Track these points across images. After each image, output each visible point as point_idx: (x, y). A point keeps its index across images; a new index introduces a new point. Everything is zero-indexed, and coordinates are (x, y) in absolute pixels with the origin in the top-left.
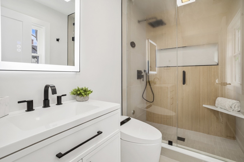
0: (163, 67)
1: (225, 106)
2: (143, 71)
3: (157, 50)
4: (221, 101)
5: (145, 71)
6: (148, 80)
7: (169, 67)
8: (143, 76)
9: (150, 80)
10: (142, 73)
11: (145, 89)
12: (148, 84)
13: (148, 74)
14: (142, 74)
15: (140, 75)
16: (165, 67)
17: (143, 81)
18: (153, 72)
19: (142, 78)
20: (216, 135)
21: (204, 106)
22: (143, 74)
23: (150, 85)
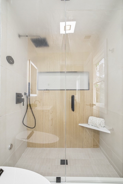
0: (43, 91)
1: (96, 124)
2: (23, 94)
3: (38, 72)
4: (93, 120)
5: (25, 94)
6: (28, 104)
7: (48, 90)
8: (23, 100)
9: (31, 104)
10: (22, 96)
11: (26, 114)
12: (29, 107)
13: (28, 97)
14: (22, 98)
15: (19, 99)
16: (44, 90)
17: (23, 105)
18: (34, 95)
19: (22, 102)
20: (87, 147)
21: (80, 124)
22: (24, 97)
23: (31, 109)
